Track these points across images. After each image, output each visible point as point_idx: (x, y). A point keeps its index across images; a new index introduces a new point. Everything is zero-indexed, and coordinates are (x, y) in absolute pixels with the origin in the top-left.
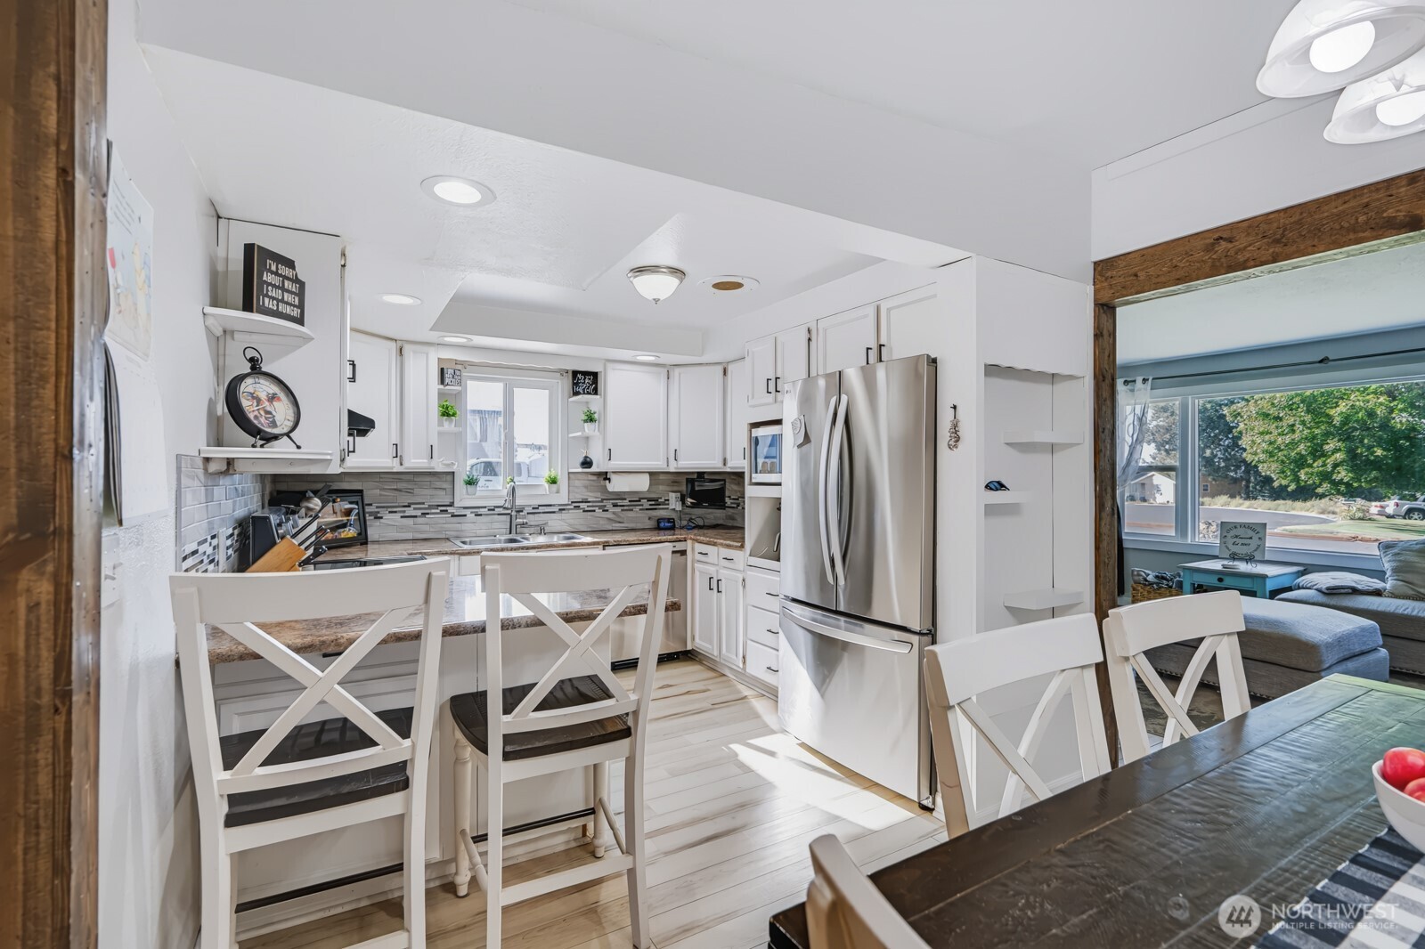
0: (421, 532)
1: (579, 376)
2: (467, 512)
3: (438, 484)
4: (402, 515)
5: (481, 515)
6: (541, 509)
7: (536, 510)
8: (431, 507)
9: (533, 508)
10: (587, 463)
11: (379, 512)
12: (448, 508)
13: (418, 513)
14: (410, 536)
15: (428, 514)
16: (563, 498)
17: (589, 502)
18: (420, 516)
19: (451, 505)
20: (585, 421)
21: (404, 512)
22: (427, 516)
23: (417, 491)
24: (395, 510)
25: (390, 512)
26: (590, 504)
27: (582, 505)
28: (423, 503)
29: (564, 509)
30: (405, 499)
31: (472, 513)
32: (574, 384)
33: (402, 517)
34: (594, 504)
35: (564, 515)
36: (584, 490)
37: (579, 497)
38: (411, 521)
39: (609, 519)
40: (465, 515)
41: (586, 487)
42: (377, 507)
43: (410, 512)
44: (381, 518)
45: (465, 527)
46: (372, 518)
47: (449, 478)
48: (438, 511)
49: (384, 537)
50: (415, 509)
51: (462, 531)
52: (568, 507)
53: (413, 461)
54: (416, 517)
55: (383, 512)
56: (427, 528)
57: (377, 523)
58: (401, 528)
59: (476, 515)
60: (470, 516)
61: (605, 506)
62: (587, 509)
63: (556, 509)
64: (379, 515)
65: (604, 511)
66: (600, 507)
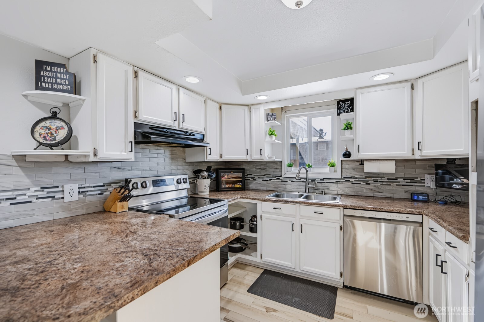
0: (269, 187)
1: (341, 103)
2: (288, 180)
3: (276, 166)
4: (262, 179)
5: (294, 181)
6: (325, 181)
7: (322, 181)
8: (273, 176)
9: (321, 180)
10: (347, 155)
11: (254, 178)
12: (280, 178)
13: (268, 179)
14: (265, 188)
15: (272, 179)
16: (338, 175)
17: (356, 178)
18: (269, 180)
19: (281, 176)
20: (344, 129)
21: (263, 178)
22: (272, 180)
23: (268, 169)
24: (260, 177)
25: (258, 178)
26: (357, 179)
27: (351, 180)
28: (270, 175)
29: (339, 182)
30: (263, 173)
31: (290, 180)
32: (338, 108)
33: (262, 180)
34: (360, 180)
35: (339, 185)
36: (353, 171)
37: (349, 175)
38: (265, 182)
39: (370, 189)
40: (287, 181)
41: (354, 169)
42: (254, 176)
43: (265, 178)
44: (255, 180)
45: (287, 186)
46: (252, 180)
47: (280, 164)
48: (276, 178)
49: (256, 188)
50: (267, 177)
51: (286, 188)
52: (342, 180)
53: (255, 156)
54: (267, 180)
55: (256, 178)
56: (272, 185)
57: (254, 182)
58: (263, 185)
59: (292, 181)
60: (289, 182)
61: (368, 181)
62: (354, 182)
63: (334, 181)
64: (254, 179)
65: (366, 184)
66: (364, 182)
